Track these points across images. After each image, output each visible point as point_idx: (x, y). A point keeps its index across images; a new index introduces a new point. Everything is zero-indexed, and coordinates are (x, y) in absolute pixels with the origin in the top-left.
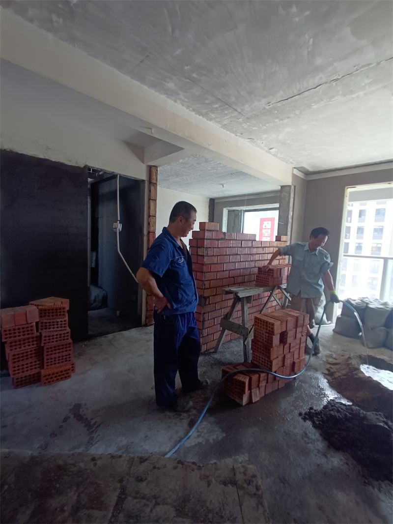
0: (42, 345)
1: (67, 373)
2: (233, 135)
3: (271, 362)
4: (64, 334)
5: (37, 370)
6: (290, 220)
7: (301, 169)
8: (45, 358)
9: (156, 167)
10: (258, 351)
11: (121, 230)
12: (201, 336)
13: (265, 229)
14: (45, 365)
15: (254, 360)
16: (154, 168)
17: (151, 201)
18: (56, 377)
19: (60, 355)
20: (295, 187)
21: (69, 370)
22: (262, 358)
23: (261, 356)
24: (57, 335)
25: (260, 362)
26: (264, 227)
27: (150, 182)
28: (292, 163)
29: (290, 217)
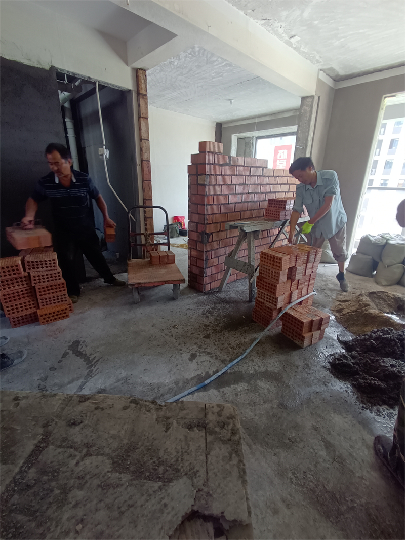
0: (33, 285)
1: (65, 313)
2: (242, 13)
3: (277, 299)
4: (55, 273)
5: (33, 310)
6: (310, 143)
7: (328, 72)
8: (39, 297)
9: (144, 70)
10: (263, 288)
11: (108, 157)
12: (204, 275)
13: (280, 160)
14: (40, 305)
15: (259, 297)
16: (141, 72)
17: (142, 119)
18: (53, 316)
19: (55, 295)
20: (319, 97)
21: (66, 309)
22: (268, 295)
23: (266, 293)
24: (47, 275)
25: (265, 299)
26: (279, 158)
27: (138, 94)
28: (318, 62)
29: (310, 139)
